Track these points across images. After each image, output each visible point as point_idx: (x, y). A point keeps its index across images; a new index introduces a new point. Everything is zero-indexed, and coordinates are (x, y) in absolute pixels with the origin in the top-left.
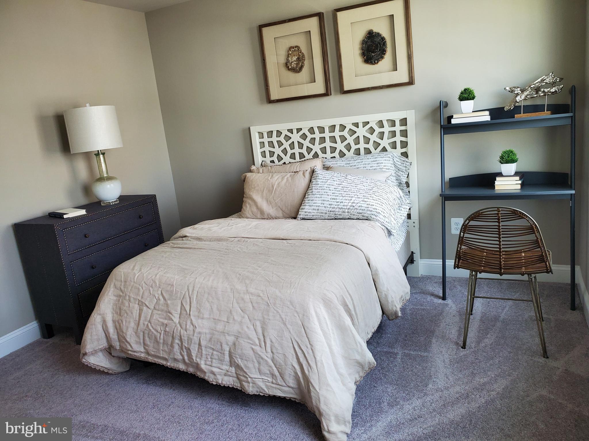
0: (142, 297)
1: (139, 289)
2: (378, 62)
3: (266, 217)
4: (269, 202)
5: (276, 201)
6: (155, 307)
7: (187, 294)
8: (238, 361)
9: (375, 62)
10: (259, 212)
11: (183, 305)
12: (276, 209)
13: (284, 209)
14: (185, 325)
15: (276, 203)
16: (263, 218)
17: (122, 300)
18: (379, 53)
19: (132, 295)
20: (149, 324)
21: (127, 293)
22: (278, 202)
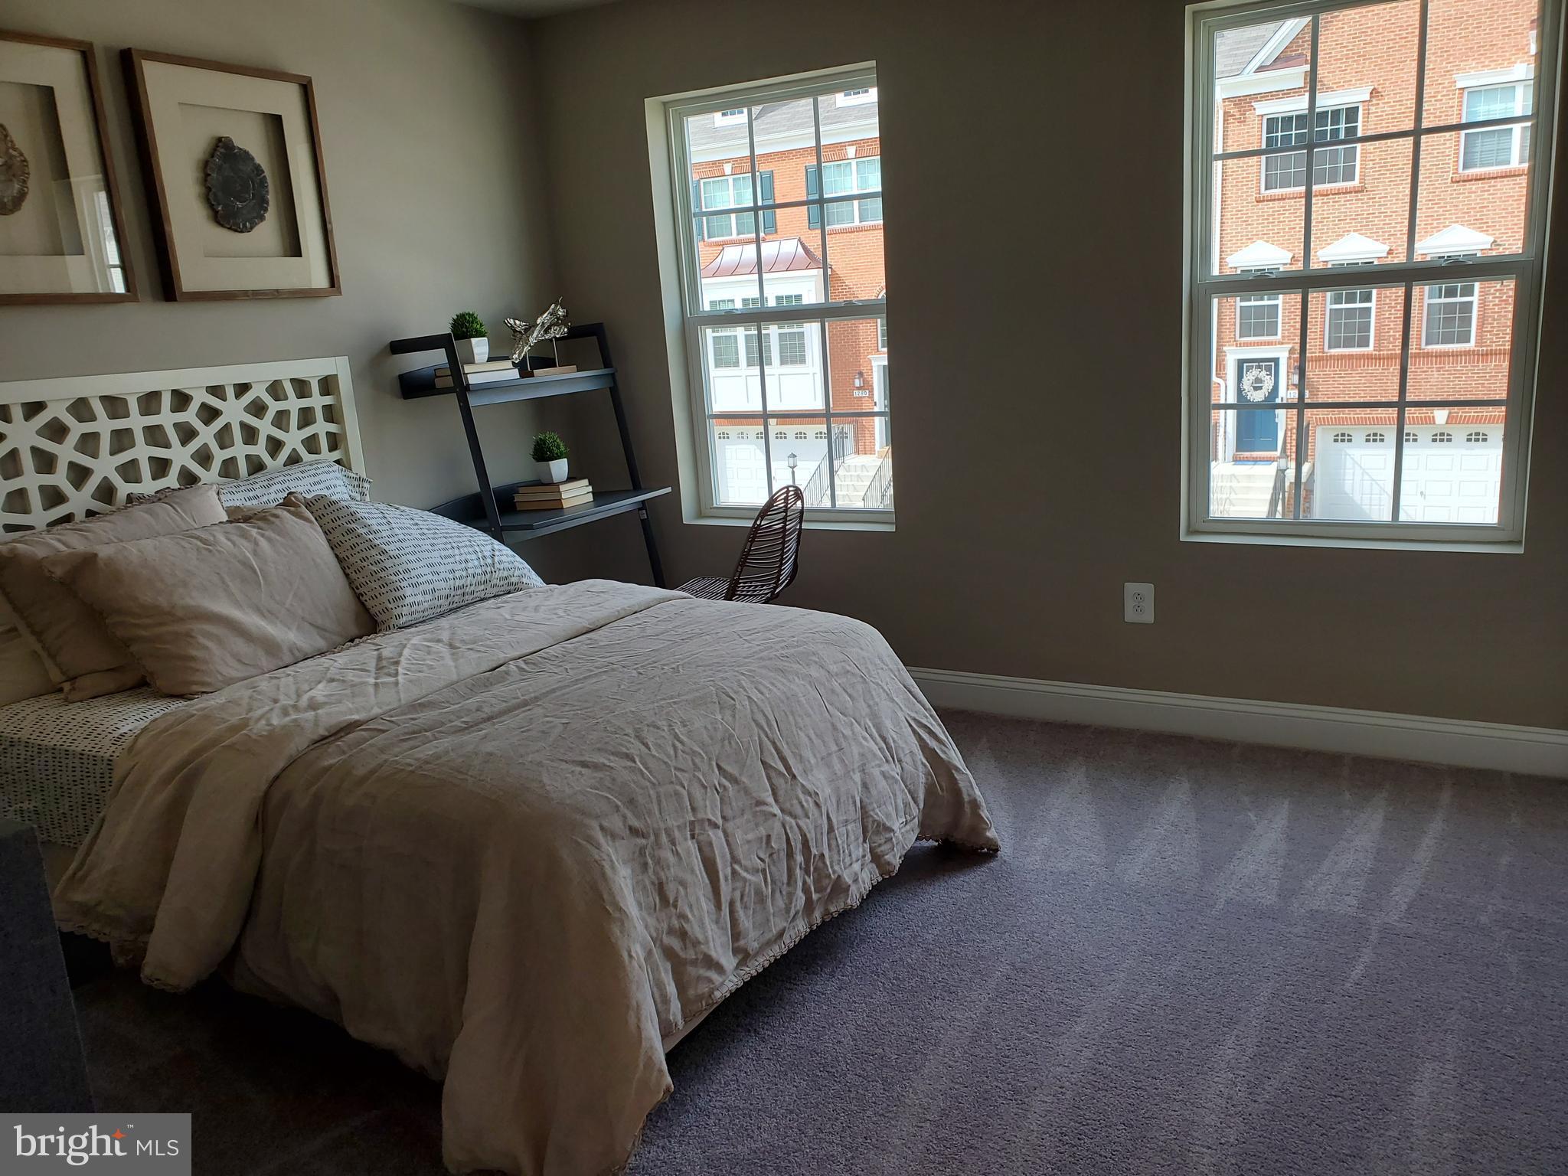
0: (694, 809)
1: (677, 794)
2: (252, 228)
3: (288, 659)
4: (266, 614)
5: (287, 606)
6: (724, 814)
7: (763, 736)
8: (877, 814)
9: (244, 225)
10: (261, 653)
11: (771, 766)
12: (299, 628)
13: (320, 622)
14: (798, 807)
15: (288, 610)
16: (281, 664)
17: (653, 857)
18: (252, 204)
19: (672, 823)
20: (737, 867)
21: (655, 826)
22: (291, 605)
